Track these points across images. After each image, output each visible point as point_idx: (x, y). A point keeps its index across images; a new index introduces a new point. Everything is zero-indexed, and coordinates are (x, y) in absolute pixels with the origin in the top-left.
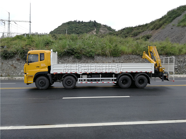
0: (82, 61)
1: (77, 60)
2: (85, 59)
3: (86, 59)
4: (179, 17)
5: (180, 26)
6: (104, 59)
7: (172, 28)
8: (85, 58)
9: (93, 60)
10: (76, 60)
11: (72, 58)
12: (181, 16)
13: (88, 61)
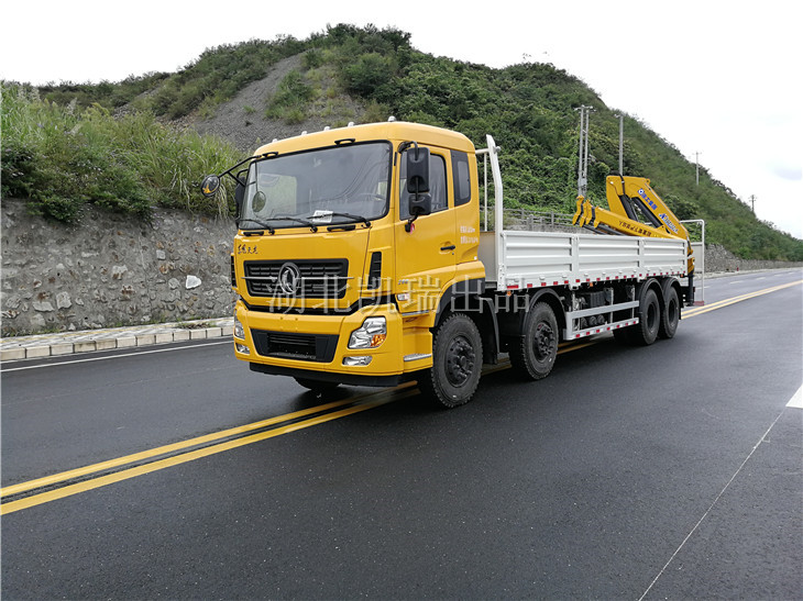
0: (81, 238)
1: (45, 230)
2: (96, 228)
3: (105, 226)
4: (262, 81)
5: (278, 117)
6: (198, 229)
7: (248, 124)
8: (95, 219)
9: (144, 234)
10: (41, 232)
11: (12, 217)
12: (266, 80)
13: (119, 239)
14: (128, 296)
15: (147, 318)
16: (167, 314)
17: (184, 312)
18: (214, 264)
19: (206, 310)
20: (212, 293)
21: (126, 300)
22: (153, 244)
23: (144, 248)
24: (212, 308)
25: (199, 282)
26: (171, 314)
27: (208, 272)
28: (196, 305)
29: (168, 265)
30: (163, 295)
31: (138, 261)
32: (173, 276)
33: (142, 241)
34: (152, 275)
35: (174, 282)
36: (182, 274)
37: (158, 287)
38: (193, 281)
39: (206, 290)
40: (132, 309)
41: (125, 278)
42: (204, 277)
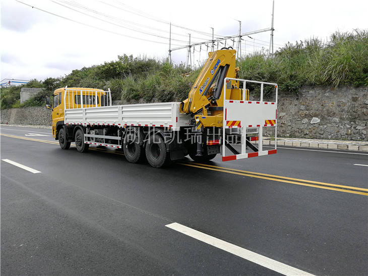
3: (282, 97)
6: (327, 94)
9: (297, 99)
13: (286, 102)
14: (283, 125)
15: (288, 135)
16: (297, 134)
17: (306, 134)
18: (331, 112)
19: (318, 135)
20: (325, 126)
21: (282, 127)
22: (300, 103)
23: (296, 105)
24: (322, 134)
25: (319, 121)
26: (299, 135)
27: (326, 116)
28: (314, 131)
29: (305, 112)
30: (298, 126)
31: (291, 111)
32: (305, 118)
33: (296, 102)
34: (296, 117)
35: (305, 120)
36: (310, 116)
37: (297, 122)
38: (316, 120)
39: (322, 125)
40: (283, 131)
41: (284, 118)
42: (323, 118)
